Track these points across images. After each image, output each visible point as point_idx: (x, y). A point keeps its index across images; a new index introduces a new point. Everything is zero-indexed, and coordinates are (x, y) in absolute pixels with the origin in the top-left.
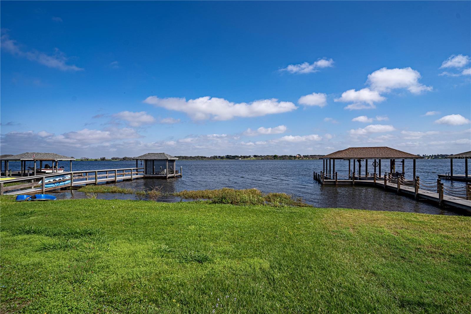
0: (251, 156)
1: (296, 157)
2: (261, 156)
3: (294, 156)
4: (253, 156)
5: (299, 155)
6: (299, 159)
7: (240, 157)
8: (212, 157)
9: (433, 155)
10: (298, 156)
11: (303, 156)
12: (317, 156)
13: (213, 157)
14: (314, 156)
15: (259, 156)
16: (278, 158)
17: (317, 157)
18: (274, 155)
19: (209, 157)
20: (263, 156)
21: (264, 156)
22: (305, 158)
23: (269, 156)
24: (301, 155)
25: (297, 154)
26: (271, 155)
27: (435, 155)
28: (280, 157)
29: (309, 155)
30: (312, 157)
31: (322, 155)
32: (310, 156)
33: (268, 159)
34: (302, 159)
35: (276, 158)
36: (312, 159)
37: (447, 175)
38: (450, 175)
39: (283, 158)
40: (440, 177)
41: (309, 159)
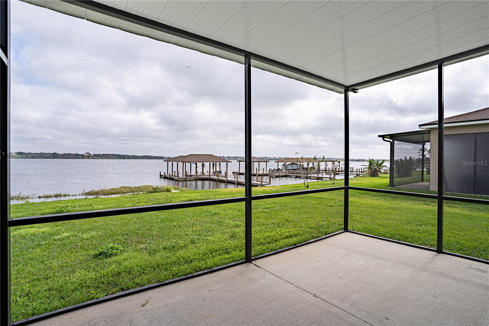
1: (85, 155)
3: (82, 154)
5: (87, 153)
6: (88, 158)
11: (94, 155)
12: (111, 155)
15: (26, 153)
16: (59, 156)
17: (111, 156)
18: (53, 153)
21: (35, 154)
24: (91, 153)
25: (85, 153)
26: (46, 153)
29: (101, 154)
30: (105, 156)
31: (116, 154)
32: (102, 154)
33: (43, 158)
34: (93, 158)
35: (55, 156)
36: (105, 158)
37: (237, 172)
38: (239, 172)
39: (66, 157)
40: (233, 173)
41: (101, 158)
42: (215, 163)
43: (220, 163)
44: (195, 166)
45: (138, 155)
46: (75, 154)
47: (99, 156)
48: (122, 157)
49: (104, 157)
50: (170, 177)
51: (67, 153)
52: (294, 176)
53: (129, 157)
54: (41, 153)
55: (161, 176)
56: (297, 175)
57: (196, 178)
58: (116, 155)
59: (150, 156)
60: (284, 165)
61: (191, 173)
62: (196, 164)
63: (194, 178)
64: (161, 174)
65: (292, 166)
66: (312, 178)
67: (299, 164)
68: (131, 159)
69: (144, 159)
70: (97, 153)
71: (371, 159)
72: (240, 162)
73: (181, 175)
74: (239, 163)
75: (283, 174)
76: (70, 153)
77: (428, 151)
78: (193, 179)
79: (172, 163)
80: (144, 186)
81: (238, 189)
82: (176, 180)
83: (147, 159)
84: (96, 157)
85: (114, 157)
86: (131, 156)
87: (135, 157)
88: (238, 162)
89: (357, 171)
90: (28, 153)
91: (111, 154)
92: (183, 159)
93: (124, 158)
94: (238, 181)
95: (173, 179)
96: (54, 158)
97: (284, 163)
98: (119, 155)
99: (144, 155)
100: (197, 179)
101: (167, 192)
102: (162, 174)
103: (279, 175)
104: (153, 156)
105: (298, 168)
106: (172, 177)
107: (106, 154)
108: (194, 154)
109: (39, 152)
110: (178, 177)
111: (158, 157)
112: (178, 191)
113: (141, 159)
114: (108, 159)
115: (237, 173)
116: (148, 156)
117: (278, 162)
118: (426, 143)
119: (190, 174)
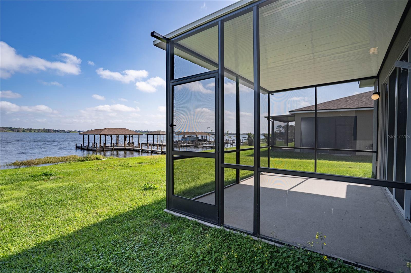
42: (131, 136)
43: (132, 136)
44: (111, 138)
48: (16, 130)
50: (87, 148)
52: (194, 146)
55: (77, 147)
56: (195, 145)
57: (112, 148)
59: (49, 130)
60: (183, 137)
62: (111, 136)
65: (190, 138)
66: (207, 147)
67: (195, 137)
71: (249, 133)
75: (184, 144)
77: (282, 128)
78: (110, 149)
81: (152, 156)
82: (95, 151)
86: (26, 129)
88: (147, 135)
89: (231, 142)
92: (100, 132)
93: (18, 131)
95: (91, 149)
97: (183, 136)
98: (12, 128)
100: (116, 149)
101: (97, 160)
103: (182, 145)
104: (53, 129)
105: (195, 139)
108: (110, 128)
110: (97, 148)
112: (106, 159)
117: (178, 135)
118: (289, 122)
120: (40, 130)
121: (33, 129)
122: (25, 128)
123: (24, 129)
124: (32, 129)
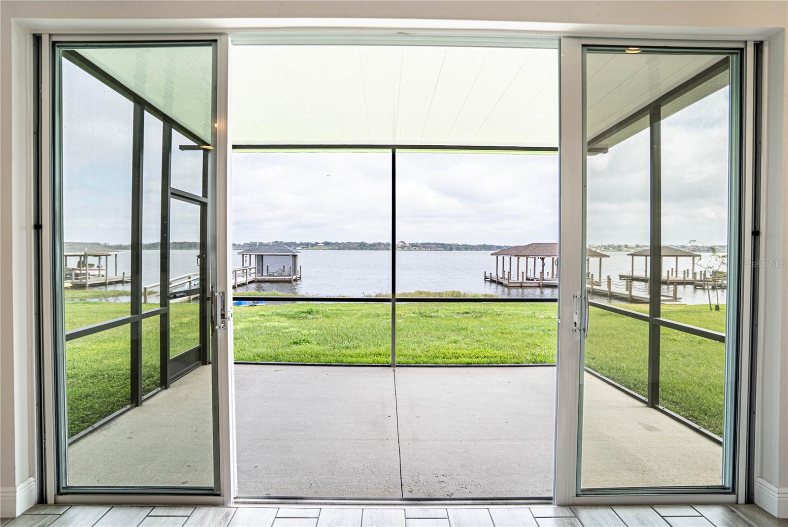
0: (318, 243)
2: (337, 243)
4: (322, 243)
5: (402, 242)
6: (403, 248)
7: (299, 245)
8: (246, 244)
9: (602, 246)
10: (401, 244)
11: (410, 244)
12: (432, 244)
13: (249, 244)
14: (427, 245)
15: (333, 243)
16: (368, 247)
17: (432, 246)
18: (360, 242)
19: (242, 244)
20: (340, 244)
21: (342, 243)
22: (414, 247)
23: (351, 243)
27: (605, 246)
28: (370, 245)
29: (419, 243)
30: (424, 245)
32: (421, 244)
33: (350, 249)
34: (408, 249)
35: (362, 246)
36: (424, 249)
37: (628, 275)
38: (631, 275)
39: (375, 248)
40: (621, 277)
41: (419, 249)
44: (542, 263)
45: (472, 245)
46: (386, 243)
47: (416, 246)
48: (449, 247)
49: (423, 247)
50: (498, 279)
51: (376, 242)
53: (458, 248)
54: (348, 242)
55: (486, 278)
57: (539, 283)
58: (440, 244)
59: (491, 246)
61: (535, 274)
62: (543, 259)
63: (536, 283)
64: (486, 275)
68: (462, 250)
69: (481, 250)
70: (414, 242)
72: (634, 257)
73: (514, 278)
74: (631, 260)
76: (380, 243)
78: (534, 285)
79: (503, 257)
80: (448, 292)
82: (506, 286)
83: (485, 250)
84: (412, 247)
85: (438, 247)
86: (461, 246)
87: (467, 248)
90: (334, 242)
91: (433, 242)
92: (518, 252)
93: (451, 249)
94: (611, 292)
95: (501, 284)
96: (362, 249)
98: (445, 244)
99: (482, 244)
100: (541, 284)
102: (488, 275)
104: (496, 245)
106: (501, 280)
107: (426, 242)
108: (539, 244)
109: (345, 242)
110: (509, 281)
111: (505, 246)
113: (477, 250)
114: (428, 250)
115: (628, 277)
116: (487, 246)
119: (533, 277)
120: (478, 246)
121: (470, 245)
122: (460, 244)
123: (458, 245)
124: (468, 246)
